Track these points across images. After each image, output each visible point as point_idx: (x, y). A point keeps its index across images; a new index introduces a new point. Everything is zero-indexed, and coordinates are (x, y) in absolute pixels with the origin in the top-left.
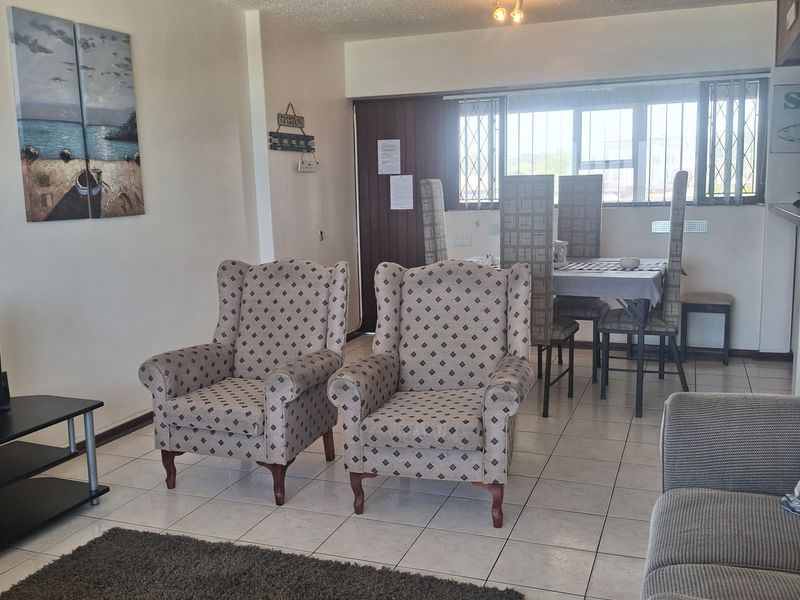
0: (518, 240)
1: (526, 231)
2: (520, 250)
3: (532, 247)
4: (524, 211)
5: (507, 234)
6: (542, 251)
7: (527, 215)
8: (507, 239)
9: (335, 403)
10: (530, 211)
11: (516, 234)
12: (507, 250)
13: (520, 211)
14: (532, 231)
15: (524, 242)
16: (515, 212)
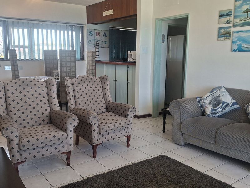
0: (66, 70)
1: (69, 67)
2: (67, 73)
3: (71, 72)
4: (68, 61)
5: (63, 68)
6: (74, 73)
7: (69, 62)
8: (63, 70)
9: (91, 123)
10: (70, 61)
11: (66, 68)
12: (63, 73)
13: (67, 61)
14: (71, 67)
15: (69, 70)
16: (65, 61)
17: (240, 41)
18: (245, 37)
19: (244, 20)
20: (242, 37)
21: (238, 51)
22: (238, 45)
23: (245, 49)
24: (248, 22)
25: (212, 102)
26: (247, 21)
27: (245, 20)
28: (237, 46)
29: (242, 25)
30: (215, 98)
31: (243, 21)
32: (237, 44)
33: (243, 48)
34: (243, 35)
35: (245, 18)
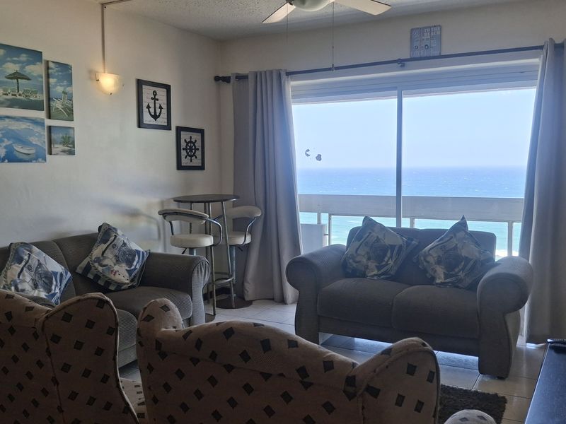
17: (9, 140)
18: (17, 130)
19: (13, 95)
20: (13, 130)
21: (6, 161)
22: (6, 147)
23: (21, 156)
24: (19, 99)
25: (40, 283)
26: (18, 97)
27: (15, 95)
28: (4, 150)
29: (8, 103)
30: (36, 270)
31: (10, 97)
32: (4, 144)
33: (17, 154)
34: (15, 126)
35: (13, 90)
